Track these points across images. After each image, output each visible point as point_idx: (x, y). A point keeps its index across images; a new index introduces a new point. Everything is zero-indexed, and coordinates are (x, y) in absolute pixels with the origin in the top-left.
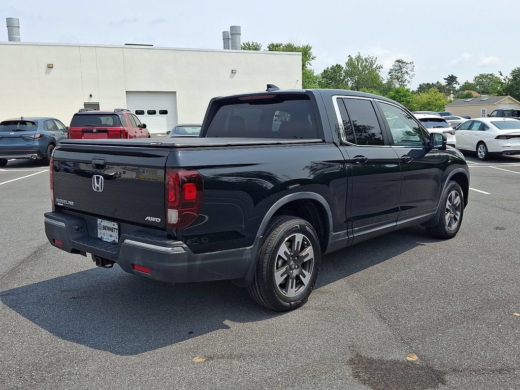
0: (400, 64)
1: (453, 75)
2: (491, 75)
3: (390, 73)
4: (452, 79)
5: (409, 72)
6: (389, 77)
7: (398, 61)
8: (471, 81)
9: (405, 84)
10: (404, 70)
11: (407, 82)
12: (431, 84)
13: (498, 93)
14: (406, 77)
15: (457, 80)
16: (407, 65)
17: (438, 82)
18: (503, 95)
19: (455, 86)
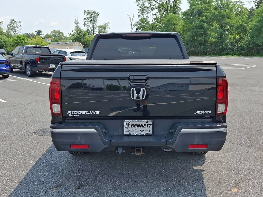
0: (13, 22)
1: (40, 30)
2: (59, 31)
3: (8, 26)
4: (39, 32)
5: (19, 27)
6: (7, 28)
7: (12, 20)
8: (50, 34)
9: (16, 33)
10: (16, 25)
11: (18, 32)
12: (29, 34)
13: (72, 40)
14: (17, 29)
15: (42, 32)
16: (17, 23)
17: (32, 33)
18: (74, 41)
19: (41, 35)
